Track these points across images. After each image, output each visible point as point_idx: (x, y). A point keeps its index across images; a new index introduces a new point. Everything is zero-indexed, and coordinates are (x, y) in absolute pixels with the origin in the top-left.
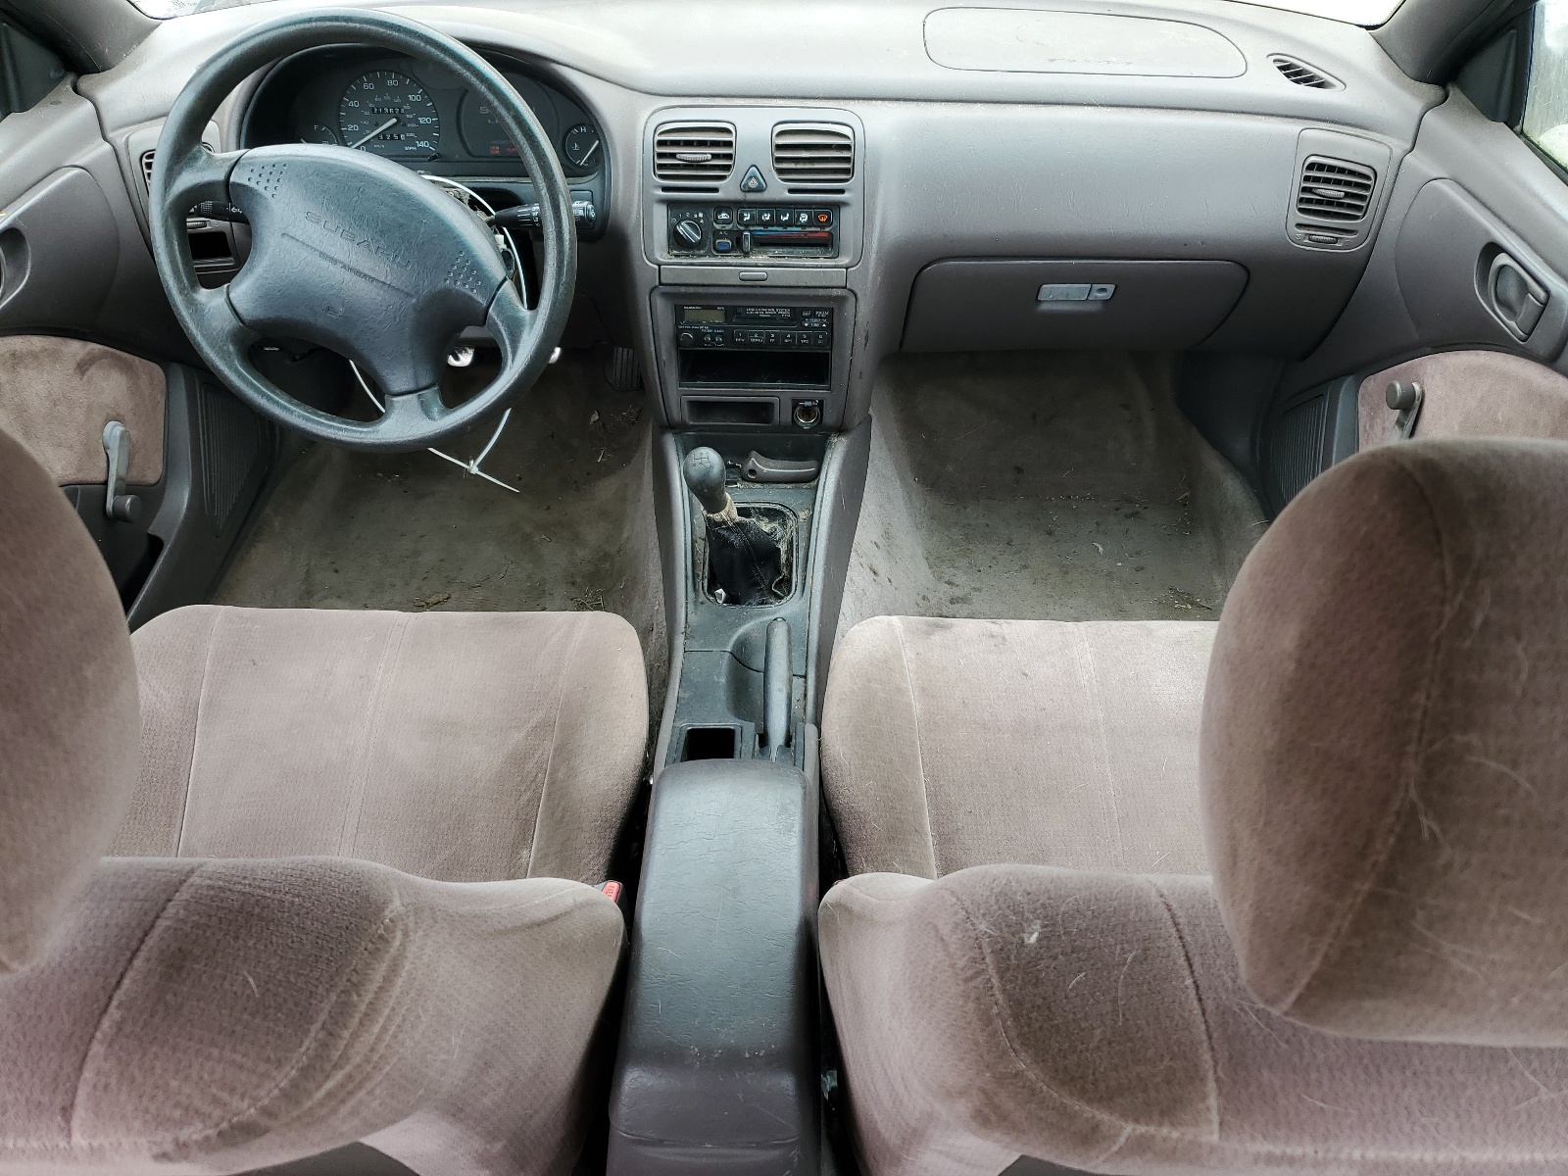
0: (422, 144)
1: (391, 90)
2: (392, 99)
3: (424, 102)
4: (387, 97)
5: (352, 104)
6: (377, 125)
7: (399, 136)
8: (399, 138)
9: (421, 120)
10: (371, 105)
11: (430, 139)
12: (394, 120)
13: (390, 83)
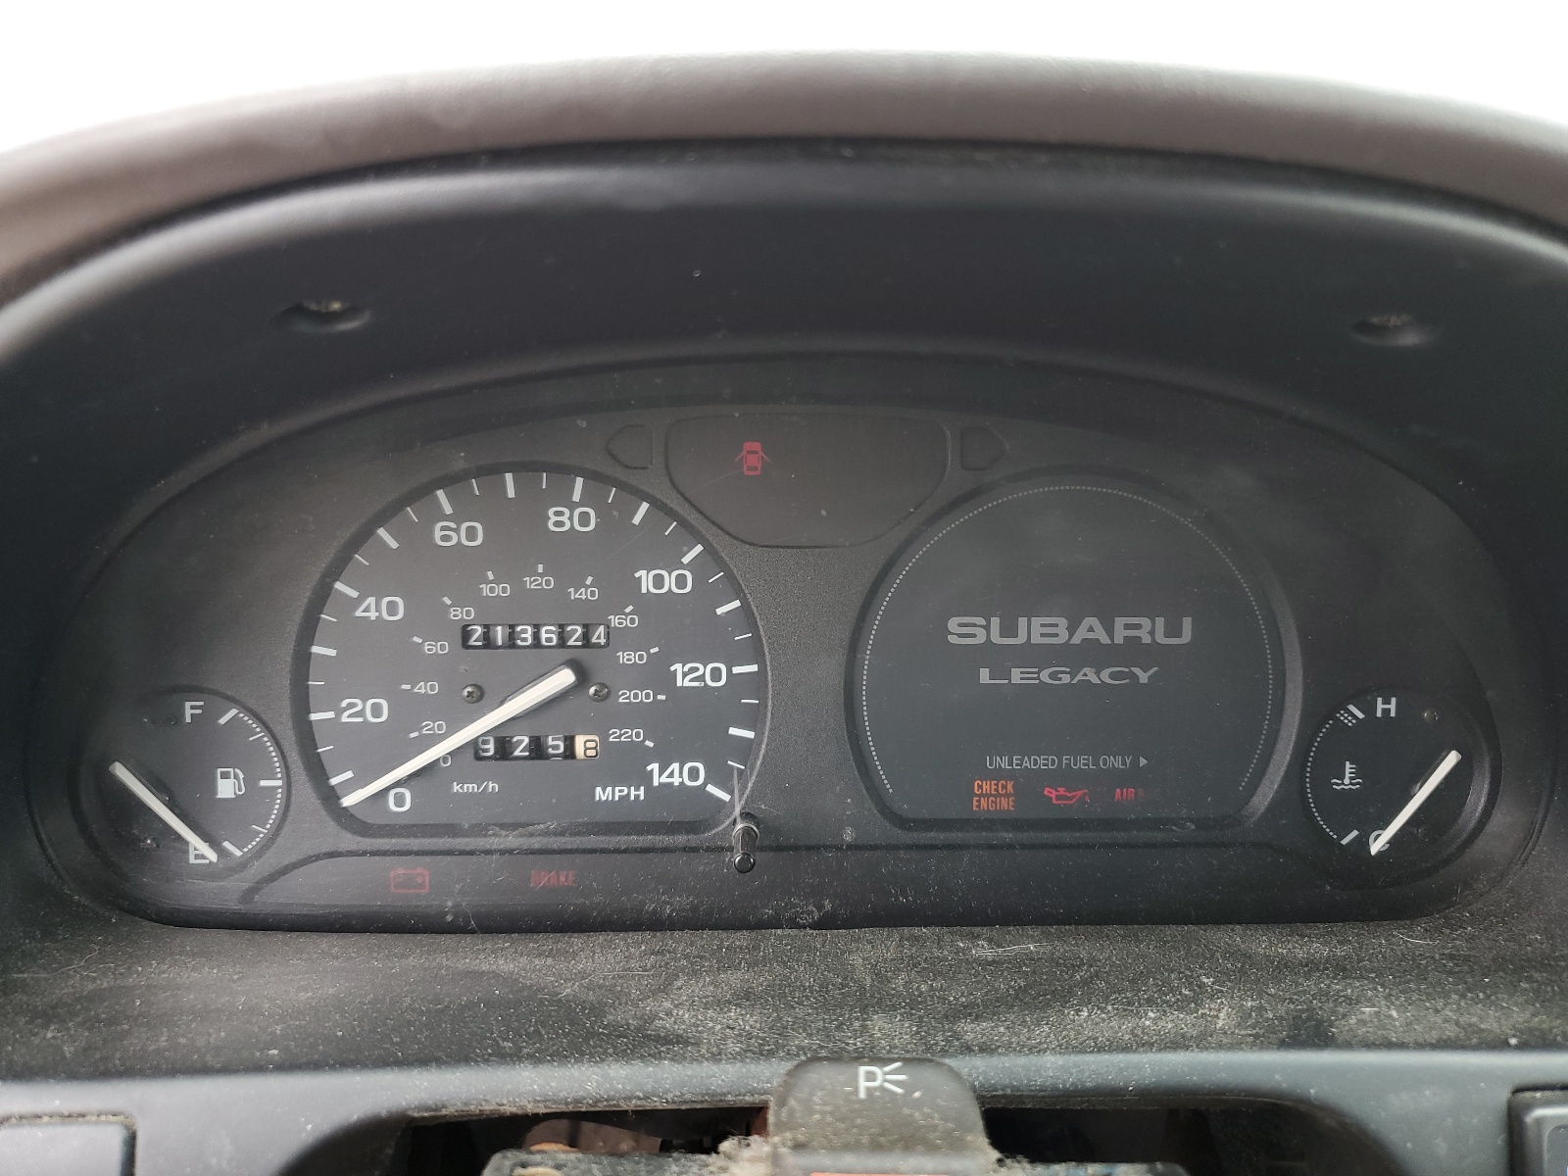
0: (677, 775)
1: (566, 555)
2: (562, 587)
3: (704, 596)
4: (539, 581)
5: (370, 609)
6: (481, 698)
7: (570, 742)
8: (570, 753)
9: (684, 675)
10: (458, 614)
11: (718, 756)
12: (565, 678)
13: (561, 519)
